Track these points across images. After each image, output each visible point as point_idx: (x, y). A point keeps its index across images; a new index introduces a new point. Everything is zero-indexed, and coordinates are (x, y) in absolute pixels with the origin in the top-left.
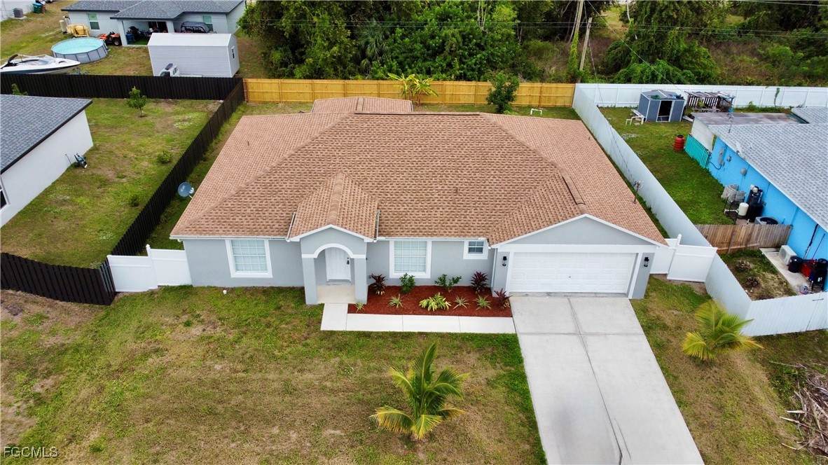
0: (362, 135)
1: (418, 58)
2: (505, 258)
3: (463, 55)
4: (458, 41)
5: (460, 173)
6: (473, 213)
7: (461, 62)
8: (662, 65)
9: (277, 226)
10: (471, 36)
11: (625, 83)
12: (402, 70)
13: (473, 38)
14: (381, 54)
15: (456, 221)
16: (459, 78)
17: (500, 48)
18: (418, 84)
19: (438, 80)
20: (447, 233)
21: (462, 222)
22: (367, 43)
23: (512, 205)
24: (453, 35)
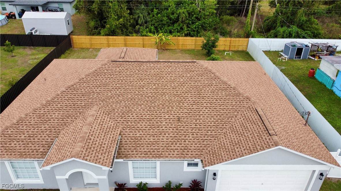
0: (115, 77)
1: (165, 25)
2: (215, 174)
3: (189, 23)
4: (186, 16)
5: (182, 105)
6: (191, 138)
7: (188, 27)
8: (294, 29)
9: (41, 150)
10: (193, 13)
11: (274, 38)
12: (157, 31)
13: (194, 14)
14: (146, 23)
15: (178, 145)
16: (186, 35)
17: (208, 20)
18: (164, 39)
19: (176, 36)
20: (171, 155)
21: (183, 145)
22: (139, 17)
23: (219, 131)
24: (183, 13)
